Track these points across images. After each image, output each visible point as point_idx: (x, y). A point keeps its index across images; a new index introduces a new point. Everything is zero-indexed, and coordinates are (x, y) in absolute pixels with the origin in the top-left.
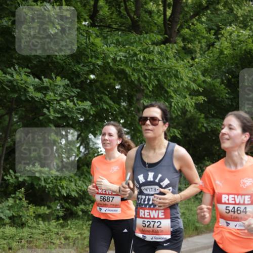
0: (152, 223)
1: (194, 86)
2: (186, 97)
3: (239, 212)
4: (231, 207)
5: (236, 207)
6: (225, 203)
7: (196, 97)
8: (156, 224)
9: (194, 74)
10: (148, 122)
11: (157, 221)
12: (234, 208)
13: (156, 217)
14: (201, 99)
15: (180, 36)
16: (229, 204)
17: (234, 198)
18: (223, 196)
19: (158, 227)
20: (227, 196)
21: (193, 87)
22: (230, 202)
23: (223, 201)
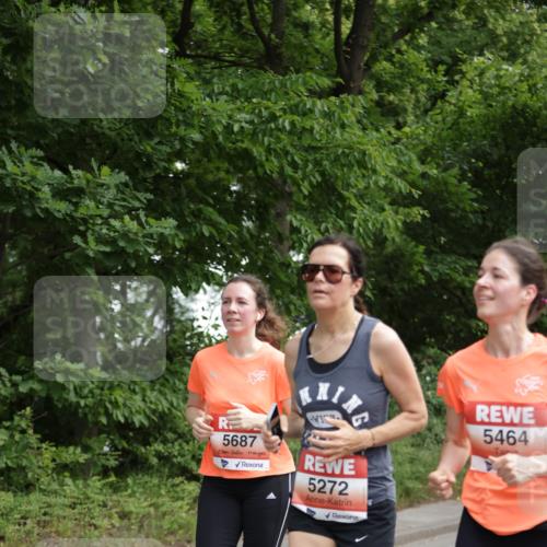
0: (329, 486)
1: (401, 185)
2: (383, 210)
3: (511, 440)
4: (495, 431)
5: (505, 430)
6: (482, 423)
7: (407, 210)
8: (338, 488)
9: (402, 159)
10: (320, 276)
11: (339, 480)
12: (501, 432)
13: (337, 471)
14: (417, 213)
15: (372, 77)
16: (490, 424)
17: (501, 411)
18: (479, 408)
19: (341, 493)
20: (485, 408)
21: (400, 188)
22: (493, 420)
23: (478, 419)
